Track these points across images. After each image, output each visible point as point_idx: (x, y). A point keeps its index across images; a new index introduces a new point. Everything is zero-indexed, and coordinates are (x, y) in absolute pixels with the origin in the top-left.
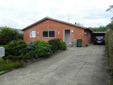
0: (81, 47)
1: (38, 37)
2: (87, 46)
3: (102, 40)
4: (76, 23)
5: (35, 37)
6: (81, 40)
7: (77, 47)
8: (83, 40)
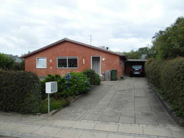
0: (116, 80)
1: (51, 68)
2: (122, 78)
3: (140, 70)
4: (107, 48)
5: (46, 67)
6: (116, 71)
7: (112, 80)
8: (118, 71)
